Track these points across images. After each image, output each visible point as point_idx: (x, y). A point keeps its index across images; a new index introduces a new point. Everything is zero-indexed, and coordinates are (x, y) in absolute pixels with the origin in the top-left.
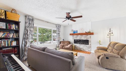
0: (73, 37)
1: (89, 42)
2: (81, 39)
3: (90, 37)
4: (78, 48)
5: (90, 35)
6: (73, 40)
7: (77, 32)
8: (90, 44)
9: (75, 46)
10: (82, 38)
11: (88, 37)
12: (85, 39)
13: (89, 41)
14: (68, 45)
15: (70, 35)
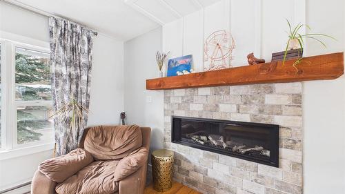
0: (167, 99)
1: (283, 143)
2: (216, 116)
3: (297, 101)
4: (193, 176)
5: (295, 87)
6: (169, 120)
7: (188, 67)
8: (298, 166)
9: (176, 160)
10: (222, 107)
11: (270, 99)
12: (246, 118)
13: (283, 134)
14: (128, 152)
15: (148, 88)
